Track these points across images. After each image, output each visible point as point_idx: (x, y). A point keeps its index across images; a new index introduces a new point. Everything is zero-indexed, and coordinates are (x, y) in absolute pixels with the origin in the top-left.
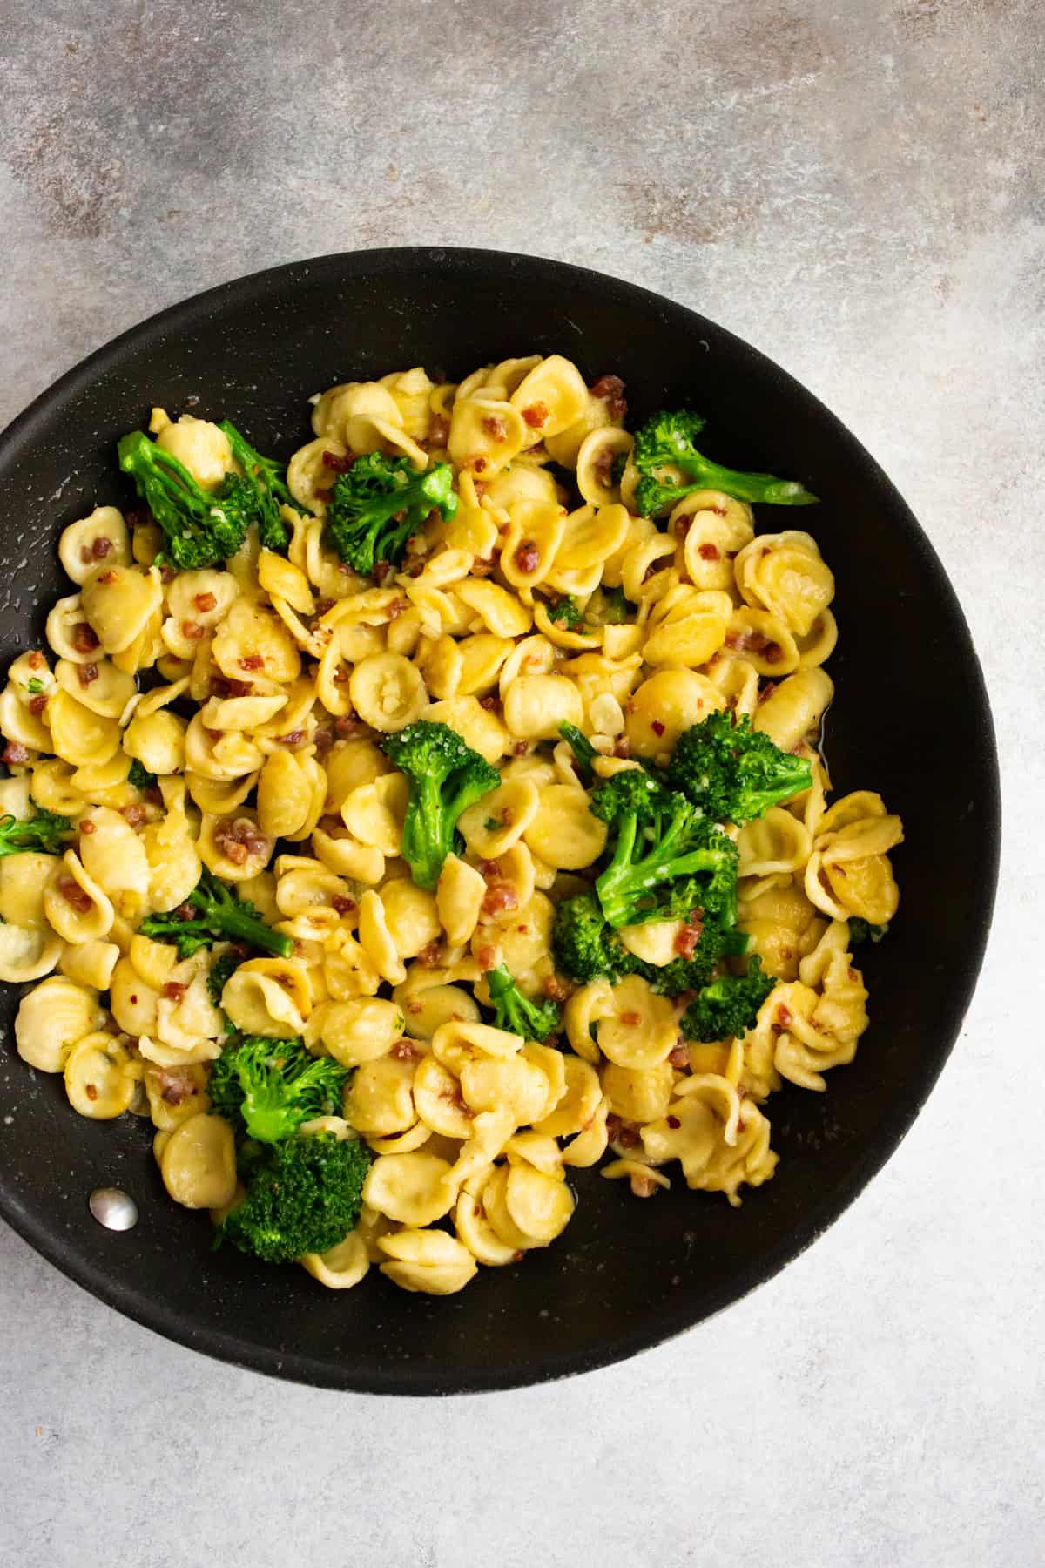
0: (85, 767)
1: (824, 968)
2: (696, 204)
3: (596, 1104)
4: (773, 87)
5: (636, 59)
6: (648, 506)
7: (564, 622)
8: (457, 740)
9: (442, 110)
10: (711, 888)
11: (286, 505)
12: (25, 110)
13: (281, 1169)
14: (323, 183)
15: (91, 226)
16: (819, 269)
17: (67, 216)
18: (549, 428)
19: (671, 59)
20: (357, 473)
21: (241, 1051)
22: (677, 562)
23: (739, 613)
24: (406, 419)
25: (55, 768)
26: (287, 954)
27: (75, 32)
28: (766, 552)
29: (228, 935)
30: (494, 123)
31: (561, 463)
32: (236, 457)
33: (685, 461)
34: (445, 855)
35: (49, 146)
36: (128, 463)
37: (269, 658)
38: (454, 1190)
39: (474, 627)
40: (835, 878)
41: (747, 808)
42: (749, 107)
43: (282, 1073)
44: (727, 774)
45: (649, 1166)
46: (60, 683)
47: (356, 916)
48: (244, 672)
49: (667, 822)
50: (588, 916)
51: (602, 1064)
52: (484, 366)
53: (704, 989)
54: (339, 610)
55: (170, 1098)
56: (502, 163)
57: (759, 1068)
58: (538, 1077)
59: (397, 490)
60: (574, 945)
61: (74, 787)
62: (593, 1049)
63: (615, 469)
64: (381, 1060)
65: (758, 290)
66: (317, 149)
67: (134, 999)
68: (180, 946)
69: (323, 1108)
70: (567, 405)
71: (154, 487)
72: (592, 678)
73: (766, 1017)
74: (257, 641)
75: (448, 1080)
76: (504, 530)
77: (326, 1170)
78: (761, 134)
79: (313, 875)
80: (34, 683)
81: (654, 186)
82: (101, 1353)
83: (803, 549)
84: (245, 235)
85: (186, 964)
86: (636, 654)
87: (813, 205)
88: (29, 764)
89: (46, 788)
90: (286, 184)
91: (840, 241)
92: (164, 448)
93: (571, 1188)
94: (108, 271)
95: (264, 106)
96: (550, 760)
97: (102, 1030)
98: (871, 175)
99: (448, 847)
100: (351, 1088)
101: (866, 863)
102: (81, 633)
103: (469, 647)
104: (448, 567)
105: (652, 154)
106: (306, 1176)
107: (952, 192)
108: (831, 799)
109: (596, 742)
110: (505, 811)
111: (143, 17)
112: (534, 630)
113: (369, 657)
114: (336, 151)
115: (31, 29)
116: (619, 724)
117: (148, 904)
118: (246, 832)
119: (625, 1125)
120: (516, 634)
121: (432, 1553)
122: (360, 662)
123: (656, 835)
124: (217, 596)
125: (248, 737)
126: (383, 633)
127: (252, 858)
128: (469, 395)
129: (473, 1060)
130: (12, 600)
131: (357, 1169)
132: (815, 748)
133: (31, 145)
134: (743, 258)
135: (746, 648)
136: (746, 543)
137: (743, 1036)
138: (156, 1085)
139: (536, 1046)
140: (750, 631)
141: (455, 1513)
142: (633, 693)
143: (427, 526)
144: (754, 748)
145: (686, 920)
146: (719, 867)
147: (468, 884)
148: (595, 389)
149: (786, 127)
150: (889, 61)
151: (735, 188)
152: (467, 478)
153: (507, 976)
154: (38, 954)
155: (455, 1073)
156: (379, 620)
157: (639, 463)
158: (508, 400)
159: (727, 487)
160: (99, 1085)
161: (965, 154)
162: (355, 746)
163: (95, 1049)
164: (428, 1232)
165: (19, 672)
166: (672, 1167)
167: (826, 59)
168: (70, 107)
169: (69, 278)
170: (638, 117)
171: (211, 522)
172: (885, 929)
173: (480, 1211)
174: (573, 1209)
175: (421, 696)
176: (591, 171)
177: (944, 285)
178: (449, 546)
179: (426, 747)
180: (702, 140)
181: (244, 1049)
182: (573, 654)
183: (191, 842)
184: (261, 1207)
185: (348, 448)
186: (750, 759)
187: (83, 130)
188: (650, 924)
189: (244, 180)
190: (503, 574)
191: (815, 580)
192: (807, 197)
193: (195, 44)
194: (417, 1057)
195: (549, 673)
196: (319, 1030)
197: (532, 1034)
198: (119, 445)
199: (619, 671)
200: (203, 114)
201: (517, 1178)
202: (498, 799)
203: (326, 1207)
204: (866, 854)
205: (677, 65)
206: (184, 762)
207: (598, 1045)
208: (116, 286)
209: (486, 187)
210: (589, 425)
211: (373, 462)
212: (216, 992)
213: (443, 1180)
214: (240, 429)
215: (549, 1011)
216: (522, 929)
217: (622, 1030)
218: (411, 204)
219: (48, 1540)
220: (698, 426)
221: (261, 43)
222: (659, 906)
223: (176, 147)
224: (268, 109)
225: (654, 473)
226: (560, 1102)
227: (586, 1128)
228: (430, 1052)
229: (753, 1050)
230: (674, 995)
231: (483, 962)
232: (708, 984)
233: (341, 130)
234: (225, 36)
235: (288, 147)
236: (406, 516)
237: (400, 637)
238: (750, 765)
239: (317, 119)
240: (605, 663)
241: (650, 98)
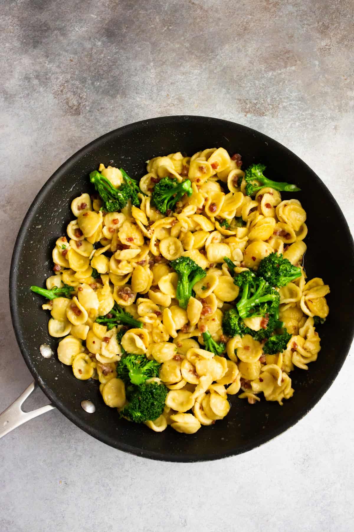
0: (79, 271)
1: (307, 331)
2: (260, 105)
3: (237, 374)
4: (282, 70)
5: (241, 62)
6: (249, 192)
7: (224, 227)
8: (193, 262)
9: (183, 78)
10: (272, 306)
11: (139, 193)
12: (57, 78)
13: (142, 392)
14: (147, 99)
15: (77, 112)
16: (297, 124)
17: (70, 109)
18: (219, 169)
19: (251, 62)
20: (161, 183)
21: (127, 358)
22: (259, 209)
23: (277, 224)
24: (175, 167)
25: (69, 272)
26: (142, 327)
27: (72, 56)
28: (285, 206)
29: (123, 323)
30: (198, 81)
31: (222, 180)
32: (124, 179)
33: (260, 179)
34: (190, 297)
35: (65, 89)
36: (93, 180)
37: (135, 238)
38: (194, 401)
39: (197, 228)
40: (309, 304)
41: (282, 282)
42: (275, 76)
43: (140, 365)
44: (276, 272)
45: (253, 394)
46: (71, 246)
47: (162, 317)
48: (128, 242)
49: (258, 286)
50: (234, 315)
51: (238, 362)
52: (199, 151)
53: (270, 338)
54: (156, 224)
55: (105, 373)
56: (201, 93)
57: (287, 362)
58: (219, 365)
59: (174, 187)
60: (230, 324)
61: (76, 278)
62: (235, 358)
63: (239, 182)
64: (170, 361)
65: (279, 130)
66: (145, 89)
67: (94, 342)
68: (108, 326)
69: (152, 376)
70: (224, 163)
71: (100, 187)
72: (234, 244)
73: (290, 346)
74: (132, 233)
75: (192, 366)
76: (206, 200)
77: (155, 393)
78: (279, 84)
79: (148, 304)
80: (63, 246)
81: (247, 99)
82: (80, 456)
83: (297, 205)
84: (124, 115)
85: (110, 331)
86: (247, 236)
87: (295, 105)
88: (61, 271)
89: (67, 278)
90: (136, 100)
91: (304, 115)
92: (103, 175)
93: (229, 402)
94: (83, 125)
95: (130, 77)
96: (221, 269)
97: (83, 352)
98: (312, 96)
99: (190, 295)
100: (161, 369)
101: (318, 299)
102: (77, 231)
103: (196, 234)
104: (189, 210)
105: (246, 90)
106: (149, 395)
107: (337, 101)
108: (307, 280)
109: (235, 263)
110: (208, 284)
111: (93, 51)
112: (216, 229)
113: (165, 238)
114: (151, 90)
115: (59, 55)
116: (241, 258)
117: (98, 313)
118: (128, 291)
119: (246, 381)
120: (210, 230)
121: (185, 521)
122: (162, 240)
123: (254, 290)
124: (119, 220)
125: (129, 262)
126: (169, 231)
127: (130, 299)
128: (195, 159)
129: (199, 360)
130: (57, 221)
131: (164, 394)
132: (301, 265)
133: (59, 89)
134: (274, 121)
135: (280, 235)
136: (279, 203)
137: (282, 352)
138: (100, 369)
139: (218, 356)
140: (281, 230)
141: (193, 508)
142: (246, 249)
143: (182, 198)
144: (284, 263)
145: (264, 316)
146: (274, 300)
147: (197, 306)
148: (233, 158)
149: (286, 82)
150: (317, 63)
151: (271, 100)
152: (194, 184)
153: (209, 334)
154: (64, 329)
155: (193, 364)
156: (168, 227)
157: (246, 179)
158: (207, 161)
159: (273, 187)
160: (82, 370)
161: (340, 90)
162: (161, 265)
163: (82, 358)
164: (186, 414)
165: (59, 243)
166: (261, 394)
167: (298, 62)
168: (71, 78)
169: (71, 128)
170: (242, 79)
171: (118, 197)
172: (325, 320)
173: (202, 408)
174: (230, 408)
175: (181, 249)
176: (228, 96)
177: (336, 128)
178: (190, 204)
179: (184, 264)
180: (261, 86)
181: (128, 357)
182: (227, 237)
183: (111, 294)
184: (135, 404)
185: (158, 176)
186: (283, 267)
187: (75, 84)
188: (253, 318)
189: (123, 99)
190: (206, 213)
191: (301, 214)
192: (293, 102)
193: (108, 59)
194: (181, 360)
195: (220, 242)
196: (151, 352)
197: (217, 353)
198: (90, 175)
199: (241, 242)
200: (111, 79)
201: (213, 397)
202: (206, 280)
203: (155, 405)
204: (319, 296)
205: (253, 64)
206: (109, 270)
207: (237, 356)
208: (85, 130)
209: (197, 100)
210: (231, 169)
211: (166, 180)
212: (119, 340)
213: (190, 397)
214: (125, 171)
215: (222, 346)
216: (213, 320)
217: (244, 352)
218: (174, 105)
219: (63, 517)
220: (264, 168)
221: (128, 58)
222: (256, 312)
223: (103, 89)
224: (131, 78)
225: (251, 183)
226: (226, 373)
227: (234, 382)
228: (186, 358)
229: (286, 357)
230: (260, 340)
231: (202, 330)
232: (271, 336)
233: (153, 83)
234: (117, 57)
235: (136, 89)
236: (177, 195)
237: (175, 232)
238: (283, 268)
239: (145, 81)
240: (237, 239)
241: (245, 74)
